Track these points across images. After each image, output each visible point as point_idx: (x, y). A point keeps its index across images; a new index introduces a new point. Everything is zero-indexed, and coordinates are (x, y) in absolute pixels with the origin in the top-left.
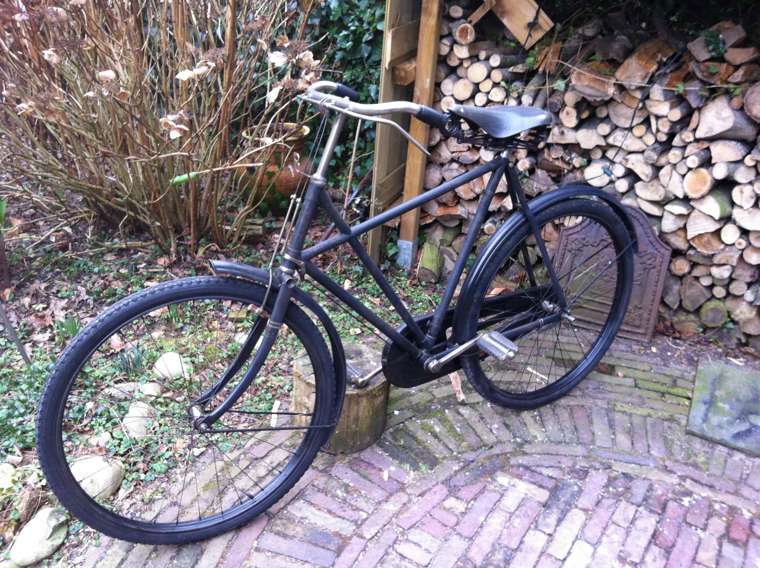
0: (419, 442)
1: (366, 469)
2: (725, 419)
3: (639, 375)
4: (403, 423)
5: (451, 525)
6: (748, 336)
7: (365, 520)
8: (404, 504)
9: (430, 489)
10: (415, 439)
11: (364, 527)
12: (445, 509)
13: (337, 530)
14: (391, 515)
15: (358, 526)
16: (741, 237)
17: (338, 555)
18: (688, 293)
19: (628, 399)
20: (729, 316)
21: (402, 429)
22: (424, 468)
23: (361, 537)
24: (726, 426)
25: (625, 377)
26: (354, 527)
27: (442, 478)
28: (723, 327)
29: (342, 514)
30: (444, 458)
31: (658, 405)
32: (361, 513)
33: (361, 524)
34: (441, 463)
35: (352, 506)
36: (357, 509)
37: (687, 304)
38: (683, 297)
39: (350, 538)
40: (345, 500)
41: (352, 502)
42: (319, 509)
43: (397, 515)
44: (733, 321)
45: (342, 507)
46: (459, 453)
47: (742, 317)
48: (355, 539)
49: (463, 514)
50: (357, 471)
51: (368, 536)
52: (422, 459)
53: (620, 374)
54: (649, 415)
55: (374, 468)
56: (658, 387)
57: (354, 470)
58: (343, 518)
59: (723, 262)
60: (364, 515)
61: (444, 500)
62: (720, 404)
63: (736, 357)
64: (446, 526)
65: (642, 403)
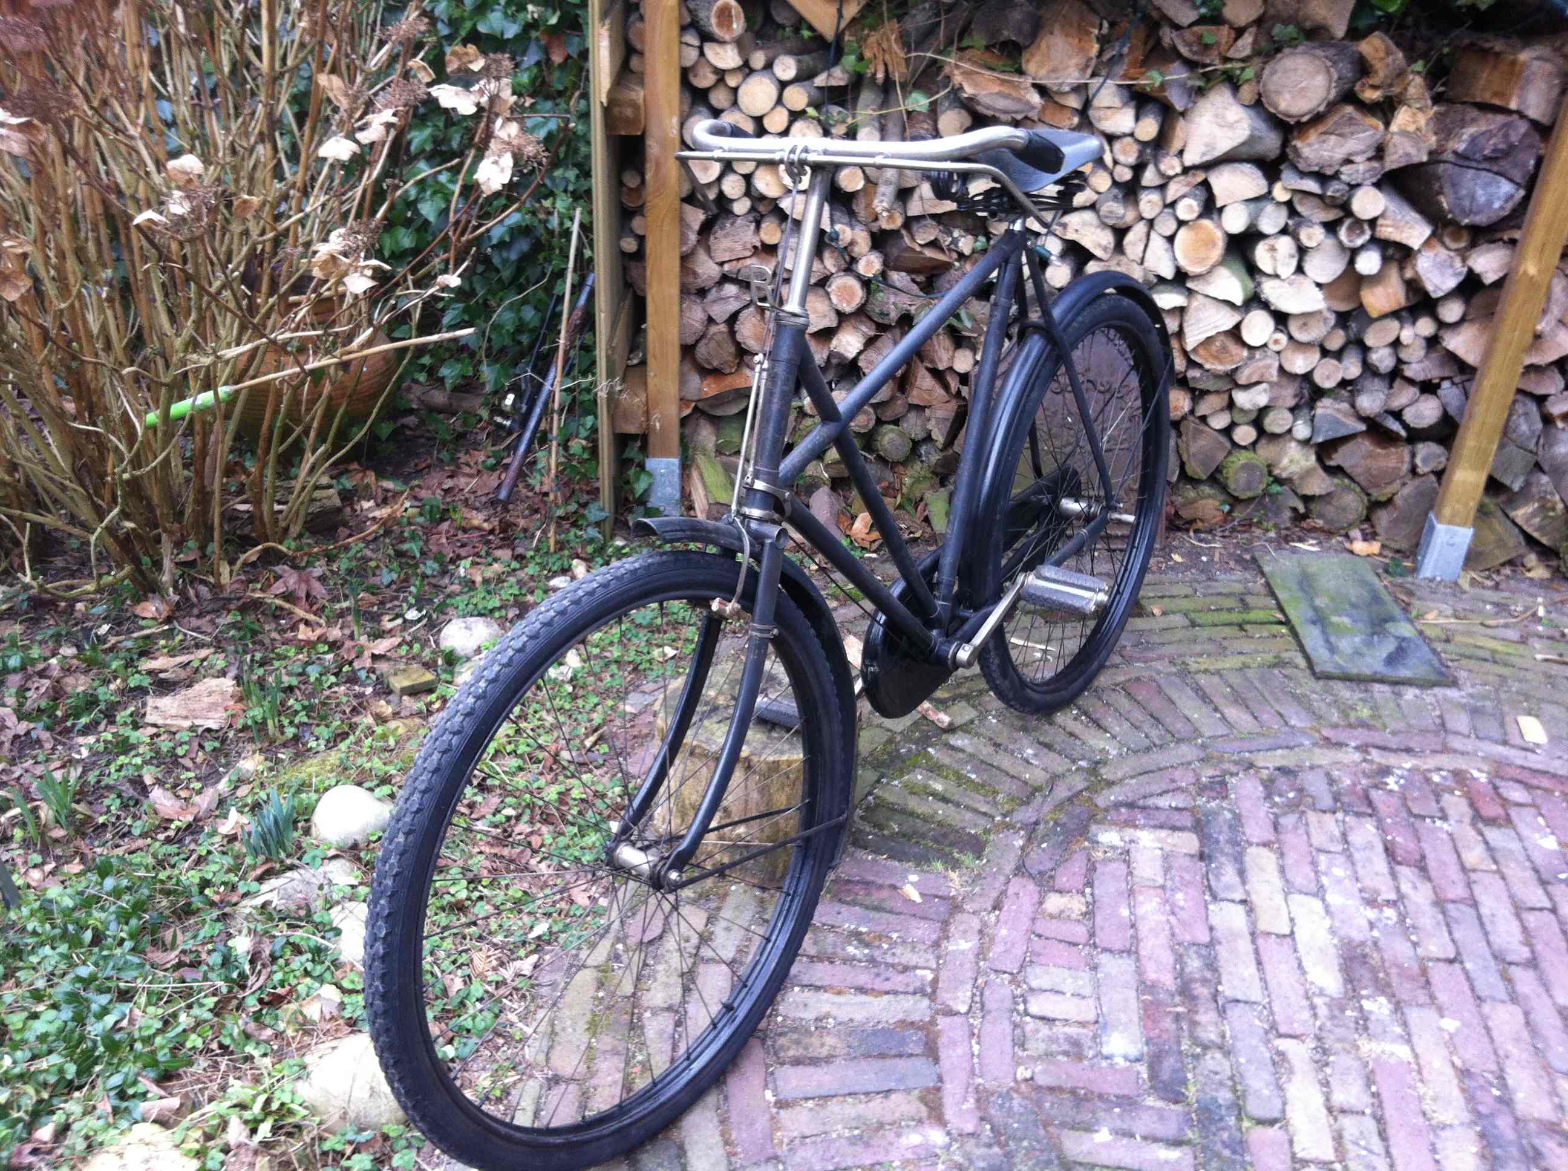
0: (926, 819)
1: (868, 894)
2: (1357, 640)
3: (1185, 604)
4: (870, 793)
5: (1083, 940)
6: (1307, 499)
8: (980, 932)
9: (1004, 893)
10: (912, 814)
11: (944, 996)
12: (1052, 916)
13: (901, 1016)
14: (971, 957)
15: (932, 996)
16: (1277, 329)
17: (936, 1060)
18: (1192, 450)
19: (1198, 648)
20: (1270, 473)
21: (877, 806)
22: (967, 859)
23: (950, 1013)
24: (1364, 650)
25: (1164, 613)
26: (926, 1002)
27: (1009, 867)
28: (1265, 493)
29: (887, 986)
30: (987, 831)
31: (1247, 646)
32: (919, 972)
33: (934, 992)
34: (986, 842)
35: (893, 966)
36: (906, 969)
37: (1195, 469)
38: (1185, 458)
39: (933, 1022)
40: (872, 961)
41: (889, 960)
42: (839, 993)
43: (981, 954)
44: (1279, 481)
45: (878, 975)
46: (1005, 816)
47: (1294, 468)
48: (942, 1022)
49: (1089, 914)
50: (854, 903)
51: (963, 1009)
52: (952, 844)
53: (1156, 611)
54: (1245, 666)
55: (880, 887)
56: (1225, 617)
57: (848, 903)
58: (896, 993)
59: (1254, 379)
60: (929, 976)
61: (1041, 903)
62: (1335, 619)
63: (1301, 540)
64: (1076, 945)
65: (1223, 651)
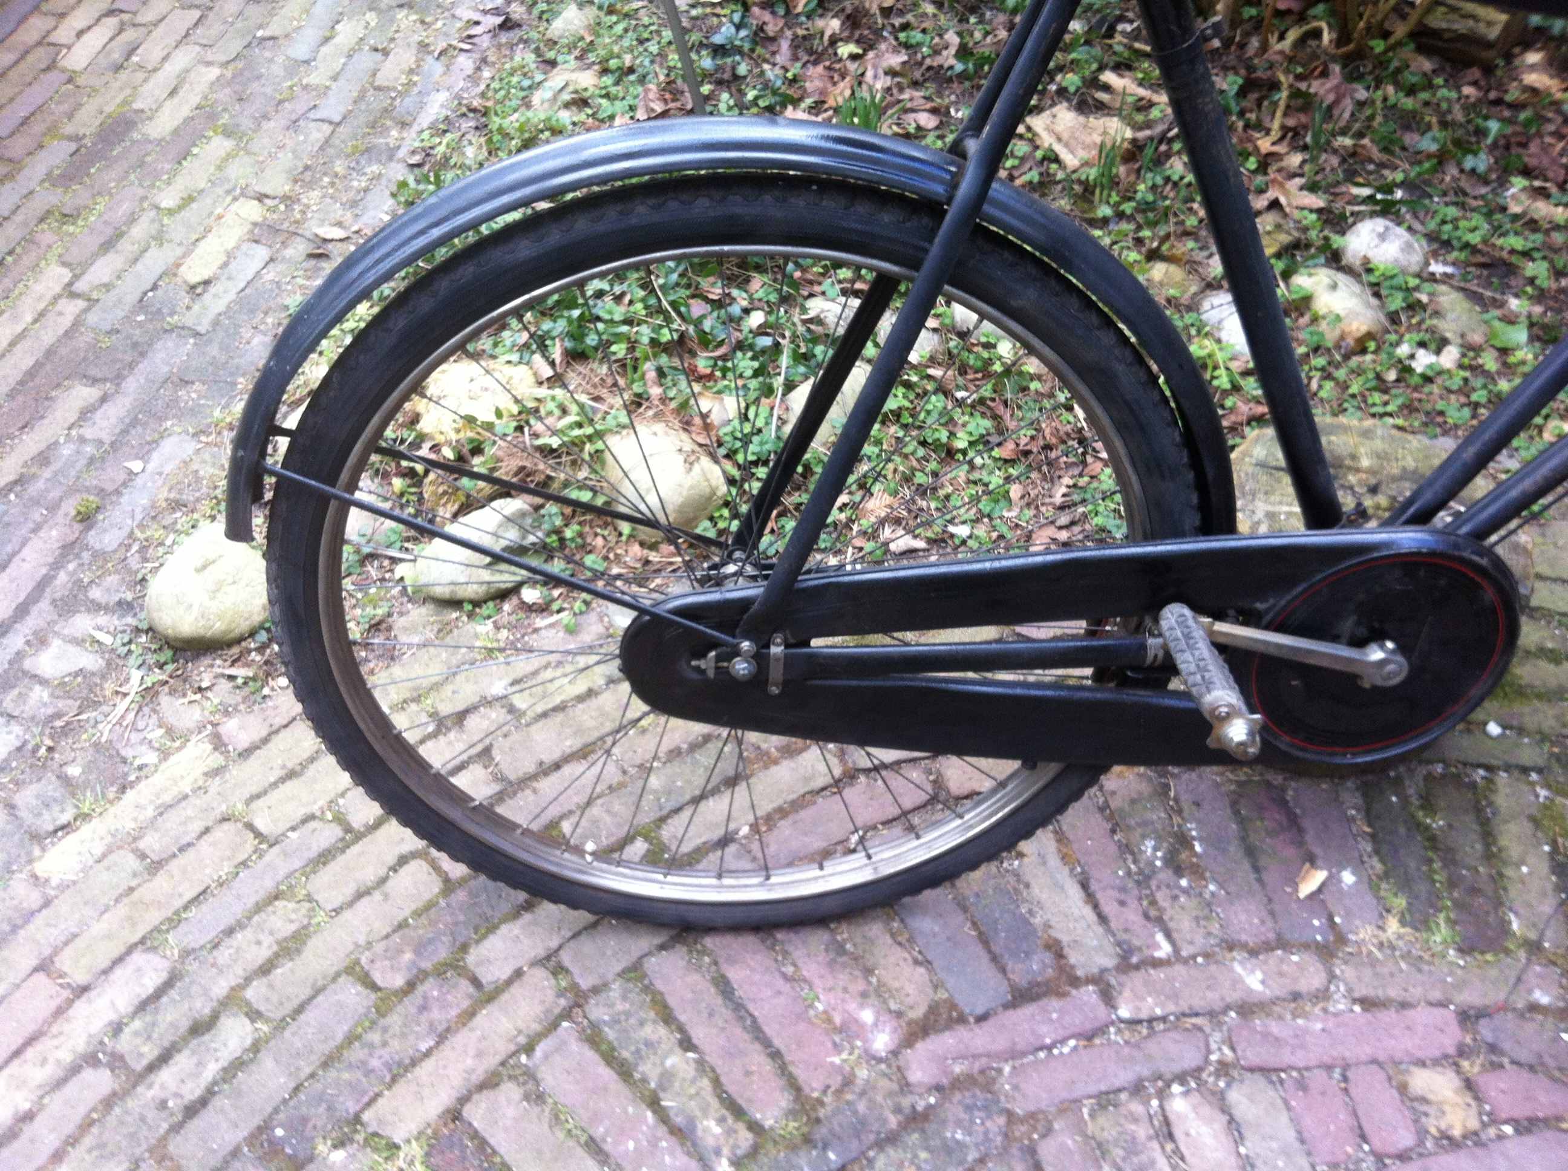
0: (1492, 854)
1: (1270, 833)
4: (1489, 768)
7: (1157, 963)
8: (1296, 996)
9: (1404, 1005)
10: (1488, 836)
11: (1137, 978)
12: (1403, 1089)
13: (1065, 939)
14: (1233, 997)
15: (1125, 966)
17: (1007, 1006)
21: (1473, 785)
22: (1441, 934)
23: (1108, 997)
26: (1109, 962)
27: (1471, 997)
29: (1109, 907)
30: (1532, 946)
32: (1160, 937)
33: (1137, 968)
34: (1507, 952)
35: (1153, 903)
36: (1160, 922)
39: (1075, 982)
40: (1144, 878)
41: (1161, 897)
43: (1247, 1009)
45: (1123, 889)
48: (1089, 994)
49: (1448, 1142)
50: (1242, 821)
51: (1124, 1012)
52: (1458, 905)
55: (1300, 843)
57: (1237, 813)
58: (1103, 919)
60: (1164, 950)
61: (1422, 1063)
64: (1364, 1138)
